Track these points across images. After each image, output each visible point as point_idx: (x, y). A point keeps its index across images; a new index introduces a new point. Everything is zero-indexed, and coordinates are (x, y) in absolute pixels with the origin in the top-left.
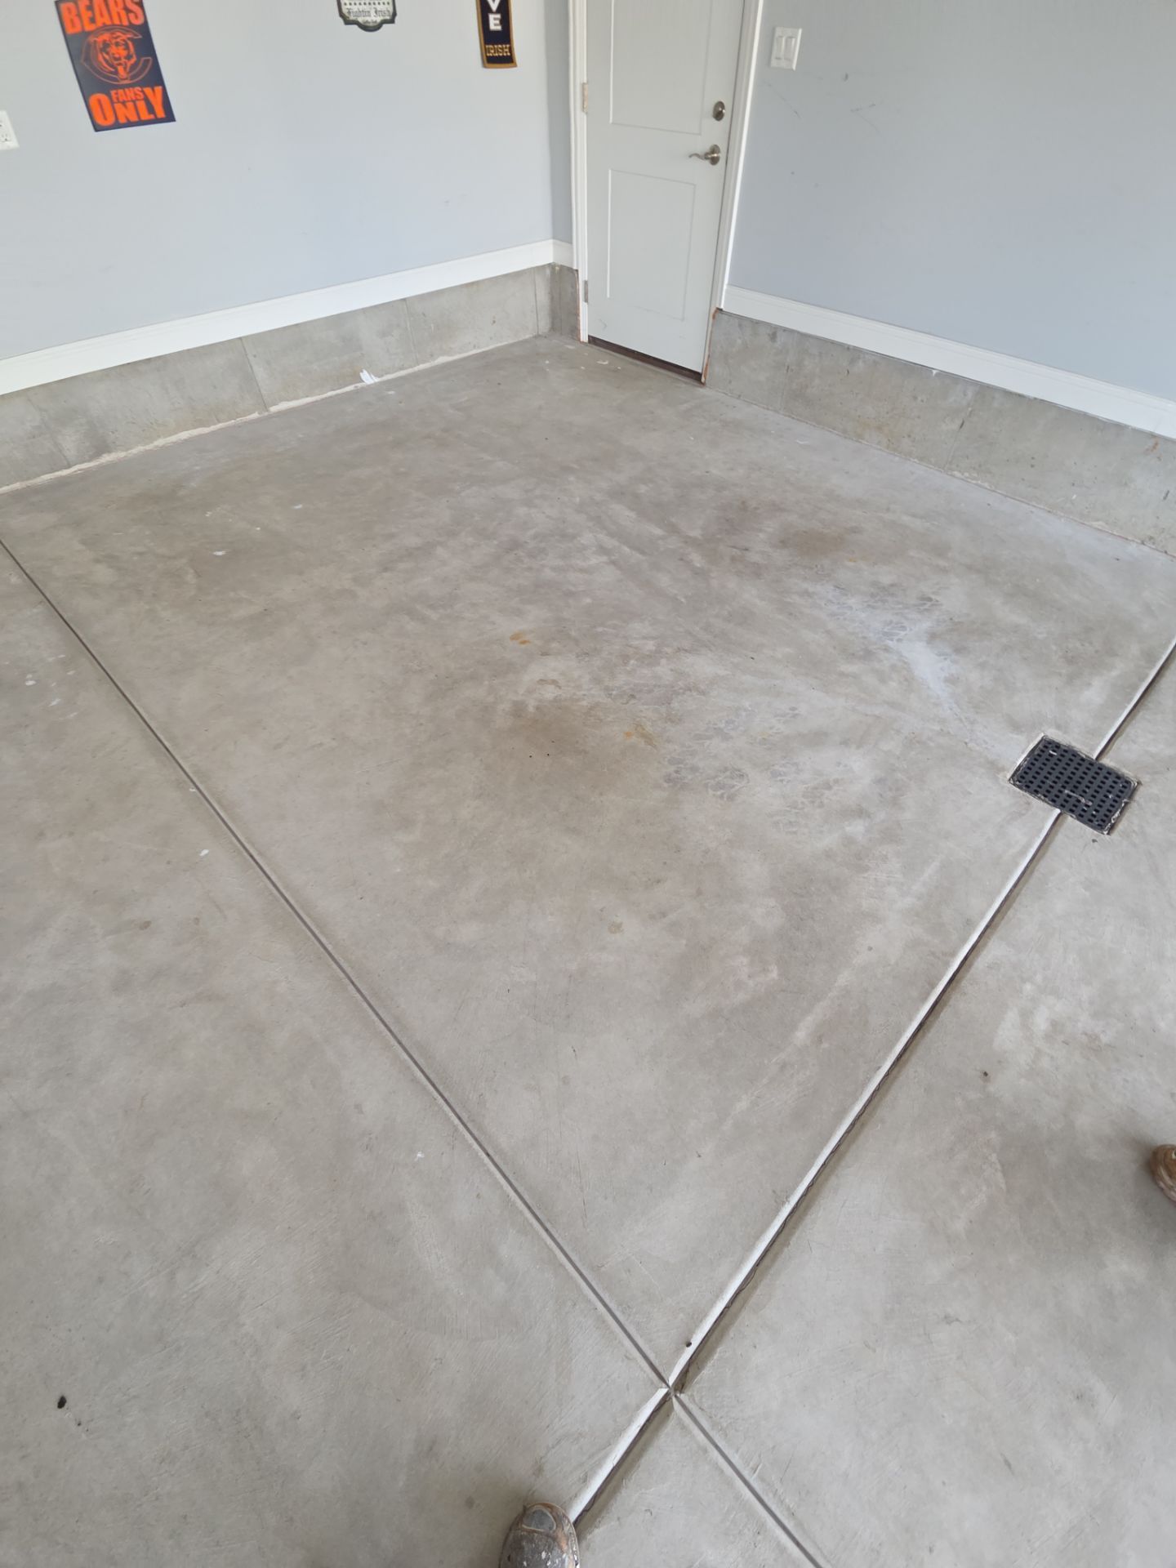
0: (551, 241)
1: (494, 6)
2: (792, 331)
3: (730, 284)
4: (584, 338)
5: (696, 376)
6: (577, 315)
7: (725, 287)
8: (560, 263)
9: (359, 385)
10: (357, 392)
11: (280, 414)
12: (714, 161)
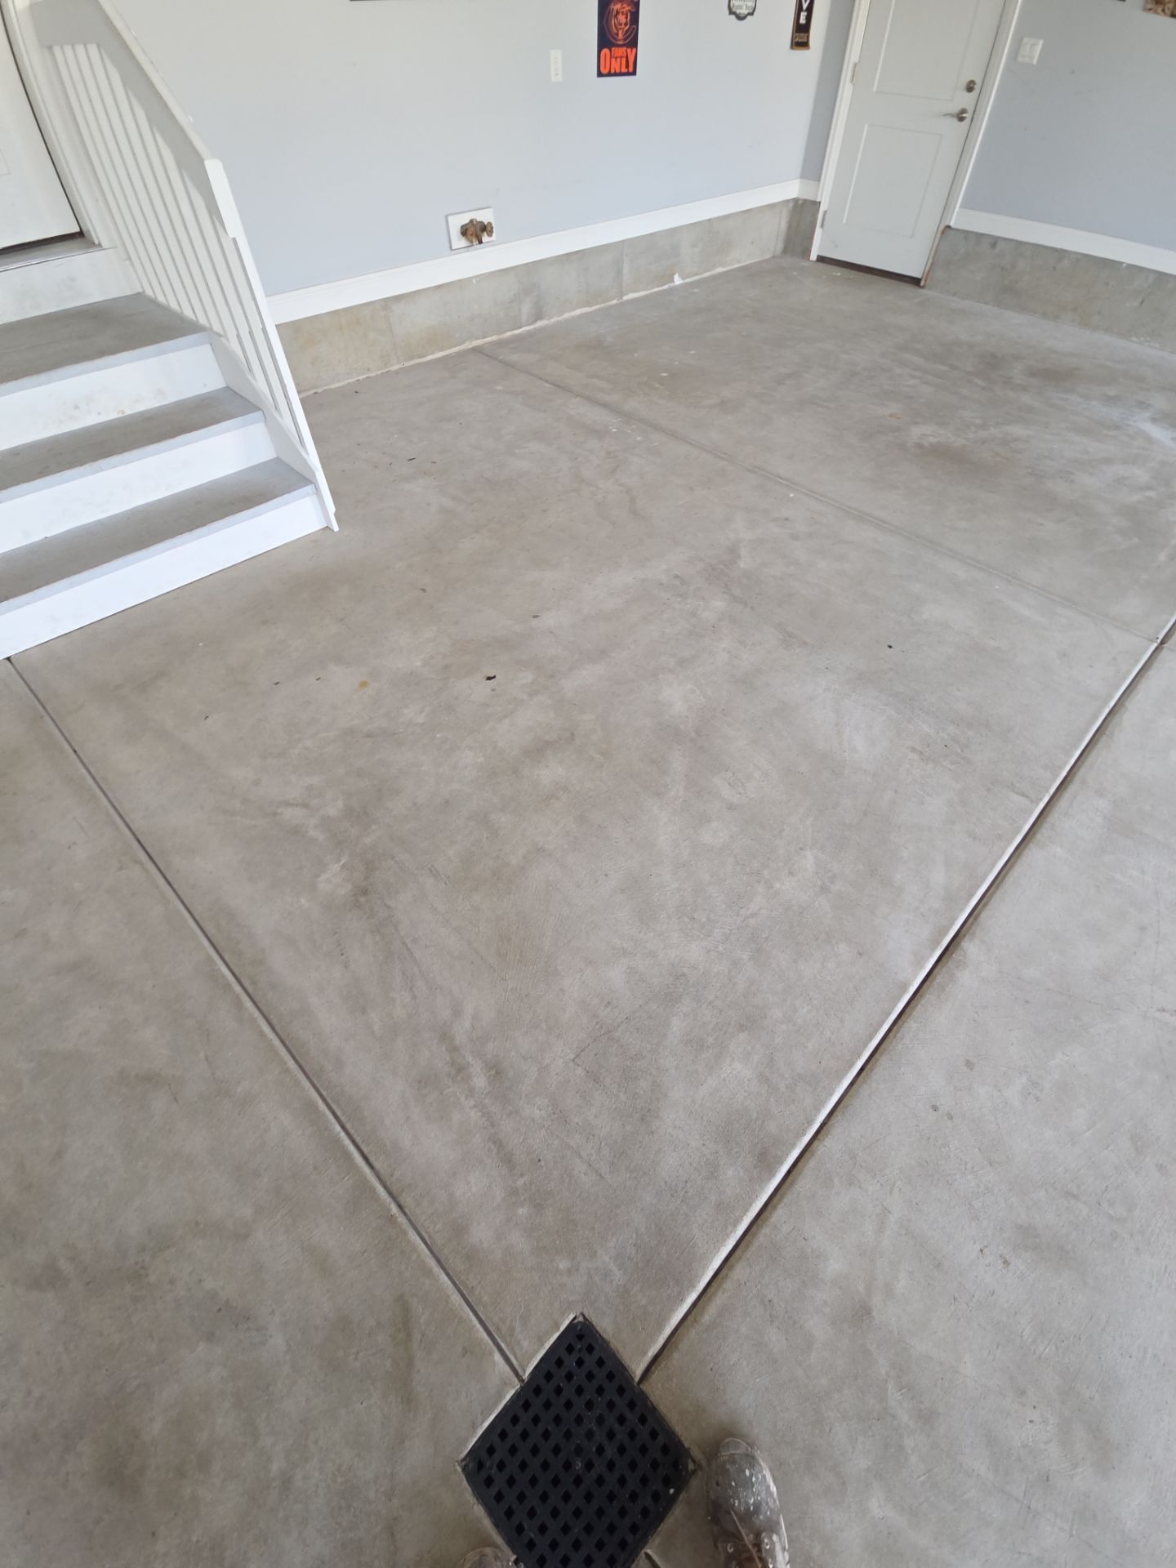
0: (799, 180)
1: (805, 6)
2: (1011, 240)
3: (960, 207)
4: (813, 257)
5: (915, 282)
6: (811, 238)
7: (957, 209)
8: (803, 198)
9: (671, 285)
10: (671, 290)
11: (628, 302)
12: (961, 119)
